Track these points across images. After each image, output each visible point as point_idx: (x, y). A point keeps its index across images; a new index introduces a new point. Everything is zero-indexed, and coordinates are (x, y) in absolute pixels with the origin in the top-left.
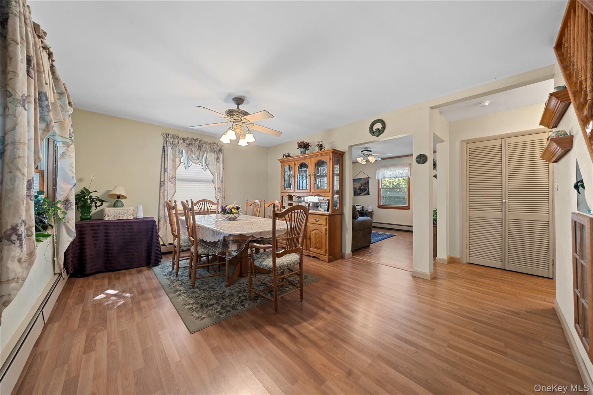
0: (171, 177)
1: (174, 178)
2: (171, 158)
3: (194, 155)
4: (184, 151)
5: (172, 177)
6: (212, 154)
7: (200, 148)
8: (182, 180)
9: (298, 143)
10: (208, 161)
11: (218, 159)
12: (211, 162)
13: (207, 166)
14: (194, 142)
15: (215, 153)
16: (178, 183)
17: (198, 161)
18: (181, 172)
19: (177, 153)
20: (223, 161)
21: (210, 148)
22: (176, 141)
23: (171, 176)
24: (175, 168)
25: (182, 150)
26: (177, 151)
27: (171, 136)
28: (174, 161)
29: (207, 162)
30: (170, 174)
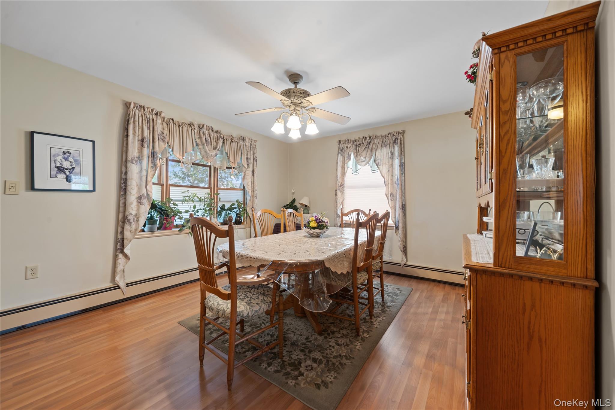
0: (340, 185)
1: (342, 185)
2: (341, 165)
3: (362, 156)
4: (352, 155)
5: (341, 185)
6: (383, 150)
7: (367, 146)
8: (352, 187)
10: (378, 160)
11: (392, 154)
12: (382, 161)
13: (377, 166)
14: (363, 141)
15: (388, 146)
16: (347, 192)
17: (364, 163)
18: (350, 178)
19: (346, 158)
21: (381, 143)
22: (346, 146)
23: (340, 184)
24: (344, 174)
25: (350, 154)
26: (346, 156)
27: (343, 142)
28: (343, 168)
29: (377, 162)
30: (339, 182)
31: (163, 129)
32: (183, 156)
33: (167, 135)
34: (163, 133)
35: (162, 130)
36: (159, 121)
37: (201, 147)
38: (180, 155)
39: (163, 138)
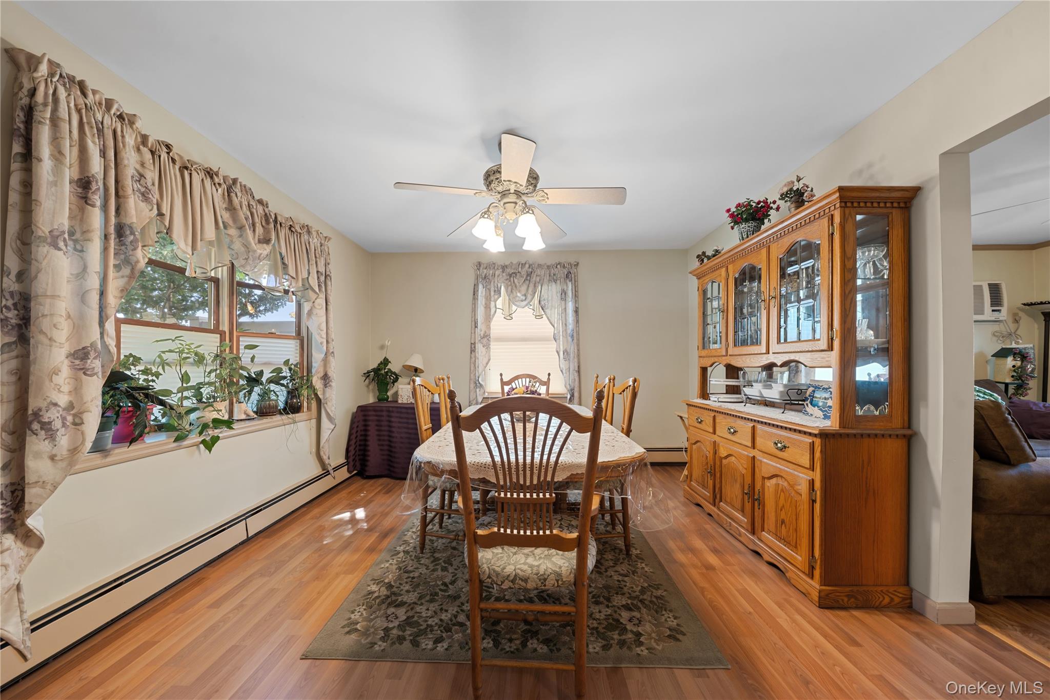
0: (482, 335)
1: (487, 336)
2: (484, 303)
3: (519, 292)
4: (503, 288)
5: (484, 335)
6: (551, 286)
7: (529, 278)
8: (500, 339)
9: (728, 211)
10: (544, 300)
11: (564, 293)
12: (550, 302)
13: (543, 309)
14: (520, 269)
15: (558, 282)
16: (494, 346)
17: (524, 303)
18: (498, 325)
19: (492, 293)
20: (576, 296)
21: (548, 275)
22: (491, 272)
23: (482, 333)
24: (488, 318)
25: (499, 286)
26: (492, 289)
27: (485, 266)
28: (487, 307)
29: (542, 303)
30: (481, 331)
31: (143, 165)
32: (194, 247)
33: (153, 184)
34: (142, 176)
35: (138, 167)
36: (130, 140)
37: (233, 231)
38: (186, 244)
39: (143, 190)
